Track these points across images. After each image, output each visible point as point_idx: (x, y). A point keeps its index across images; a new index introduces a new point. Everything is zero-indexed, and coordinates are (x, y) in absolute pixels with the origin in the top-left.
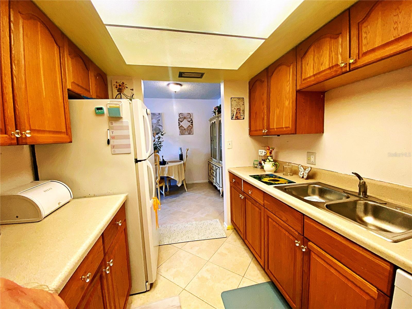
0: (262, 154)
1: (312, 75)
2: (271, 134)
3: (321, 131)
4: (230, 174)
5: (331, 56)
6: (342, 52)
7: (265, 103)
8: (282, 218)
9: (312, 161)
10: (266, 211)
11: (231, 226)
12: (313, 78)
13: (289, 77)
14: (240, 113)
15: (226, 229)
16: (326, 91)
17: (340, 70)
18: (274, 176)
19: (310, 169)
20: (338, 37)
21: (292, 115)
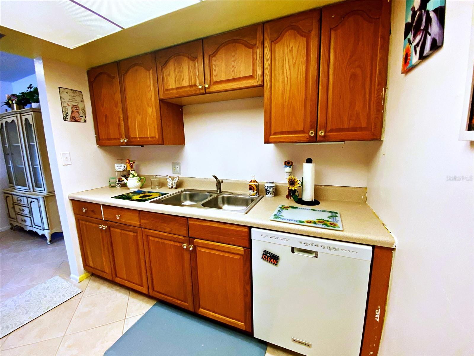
0: (120, 169)
1: (174, 87)
2: (132, 143)
3: (182, 142)
4: (73, 201)
5: (190, 76)
6: (198, 75)
7: (120, 105)
8: (165, 230)
9: (177, 171)
10: (144, 231)
11: (84, 275)
12: (175, 91)
13: (149, 82)
14: (78, 112)
15: (78, 282)
16: (184, 106)
17: (198, 91)
18: (143, 192)
19: (178, 178)
20: (195, 60)
21: (157, 125)
